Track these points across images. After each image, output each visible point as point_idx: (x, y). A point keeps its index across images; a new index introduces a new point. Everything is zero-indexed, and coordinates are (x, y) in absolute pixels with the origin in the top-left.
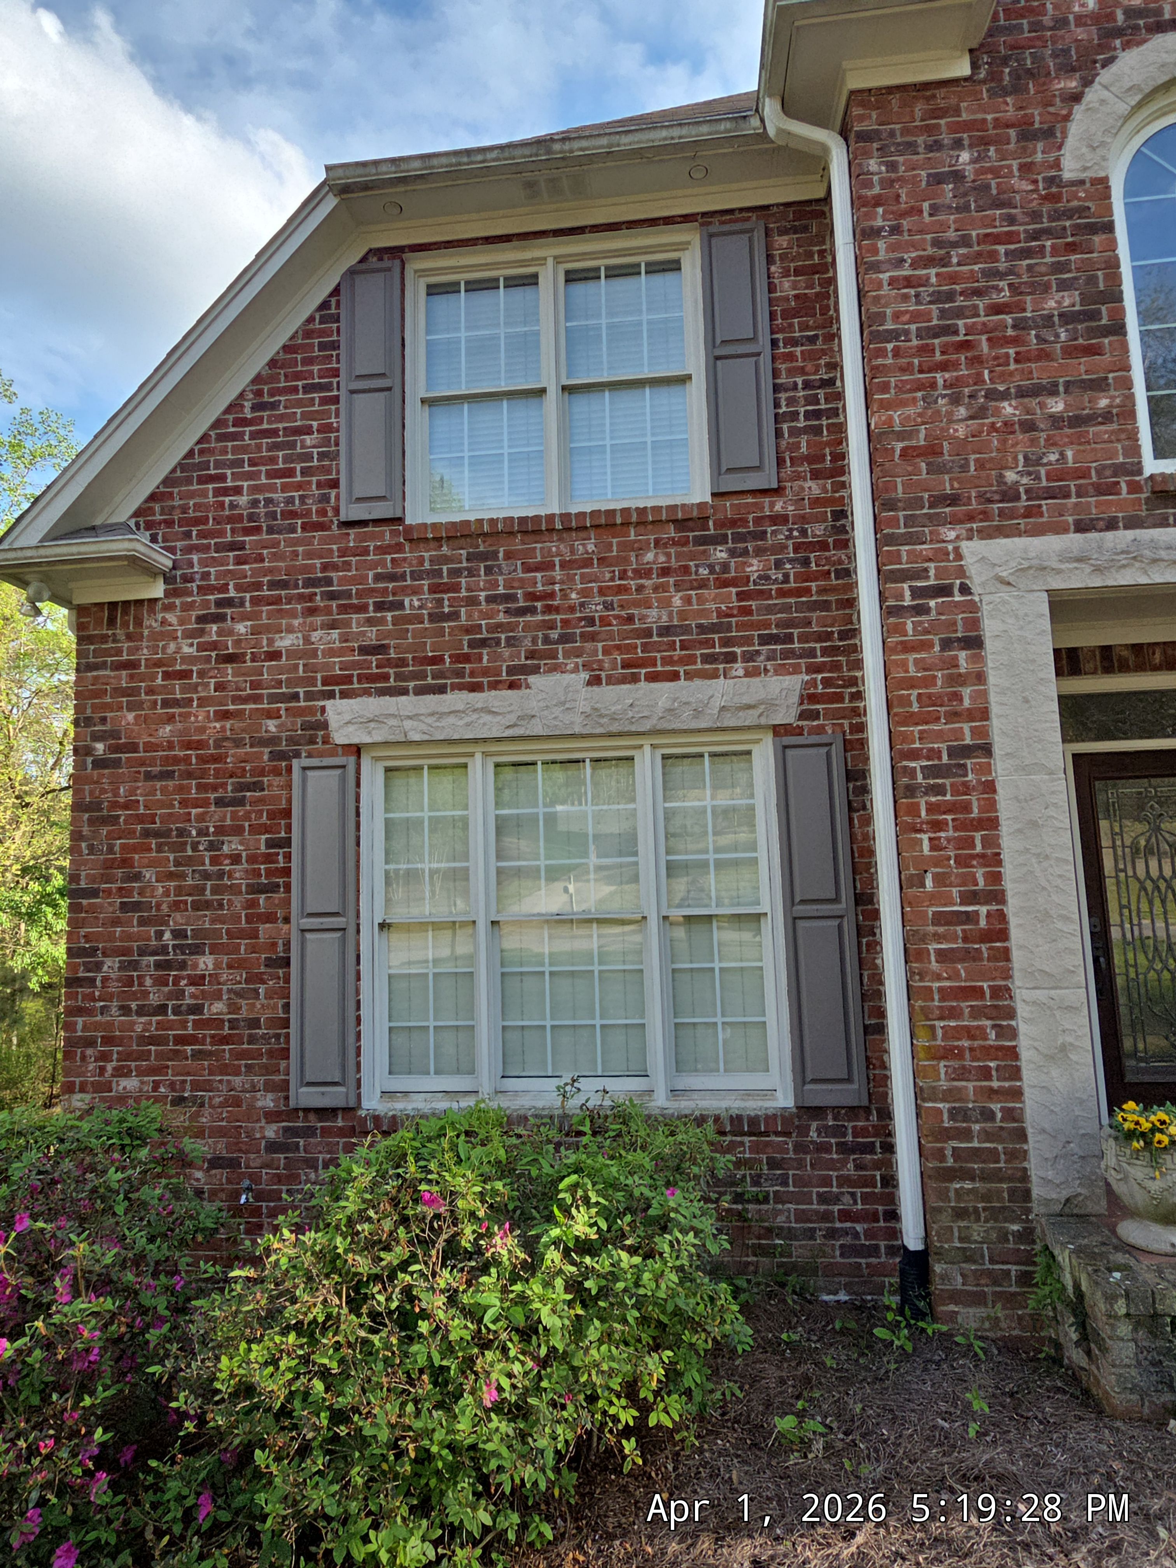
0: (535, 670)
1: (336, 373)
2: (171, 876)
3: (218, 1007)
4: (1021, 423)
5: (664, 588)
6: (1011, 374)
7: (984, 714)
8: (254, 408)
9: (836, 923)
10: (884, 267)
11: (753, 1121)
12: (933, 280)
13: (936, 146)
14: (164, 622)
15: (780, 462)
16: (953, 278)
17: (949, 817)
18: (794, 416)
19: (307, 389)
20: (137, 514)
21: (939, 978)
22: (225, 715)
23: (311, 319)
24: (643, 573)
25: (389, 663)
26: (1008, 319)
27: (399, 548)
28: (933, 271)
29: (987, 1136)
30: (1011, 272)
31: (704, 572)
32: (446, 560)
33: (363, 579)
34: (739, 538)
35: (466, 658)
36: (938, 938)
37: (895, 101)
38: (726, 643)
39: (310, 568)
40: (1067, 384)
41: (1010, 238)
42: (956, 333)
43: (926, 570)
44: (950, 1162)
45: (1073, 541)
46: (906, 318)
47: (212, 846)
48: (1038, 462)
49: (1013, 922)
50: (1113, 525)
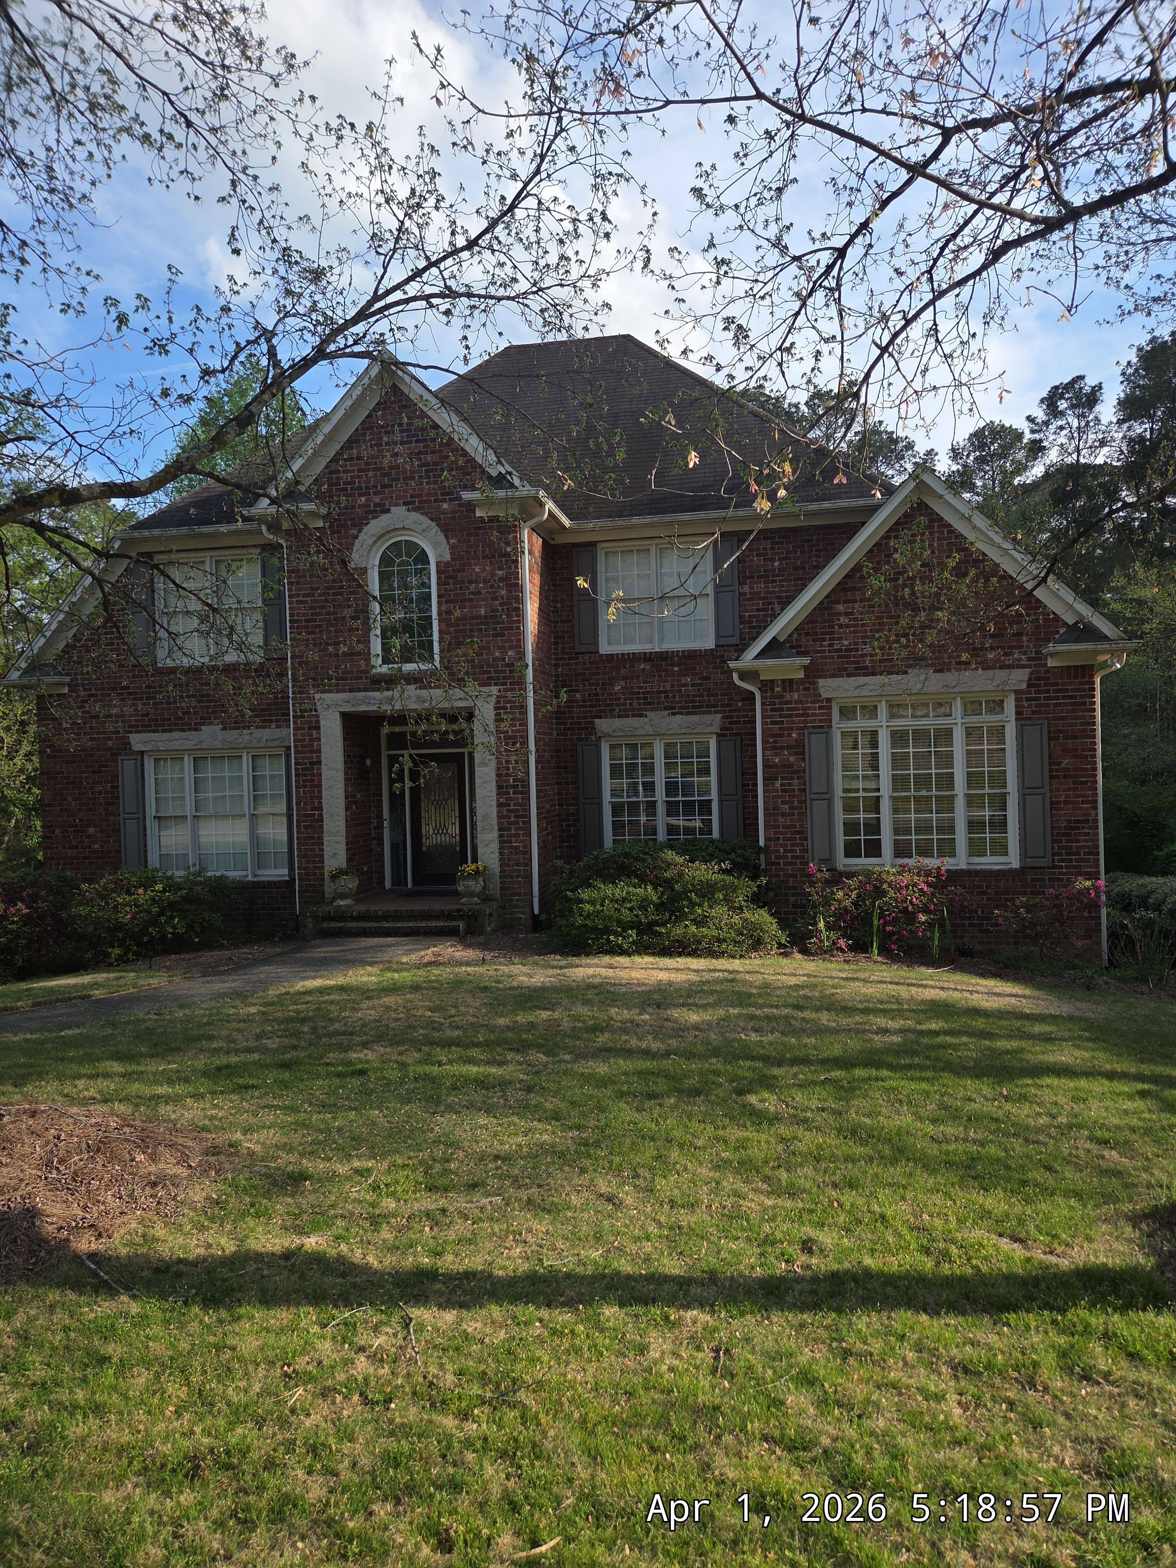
0: (204, 724)
1: (128, 603)
2: (77, 799)
3: (97, 846)
4: (334, 654)
6: (332, 637)
7: (319, 751)
11: (275, 884)
12: (310, 602)
14: (69, 702)
17: (308, 784)
19: (118, 610)
20: (56, 659)
21: (304, 833)
22: (93, 739)
23: (118, 580)
24: (241, 687)
25: (152, 720)
26: (332, 617)
27: (154, 675)
28: (310, 599)
29: (315, 880)
30: (333, 600)
31: (262, 688)
32: (171, 681)
33: (141, 687)
34: (274, 676)
35: (180, 719)
36: (304, 821)
38: (269, 715)
39: (122, 682)
40: (349, 641)
41: (333, 588)
42: (316, 621)
43: (304, 703)
44: (304, 888)
46: (301, 615)
47: (91, 788)
48: (339, 668)
49: (325, 817)
50: (359, 690)
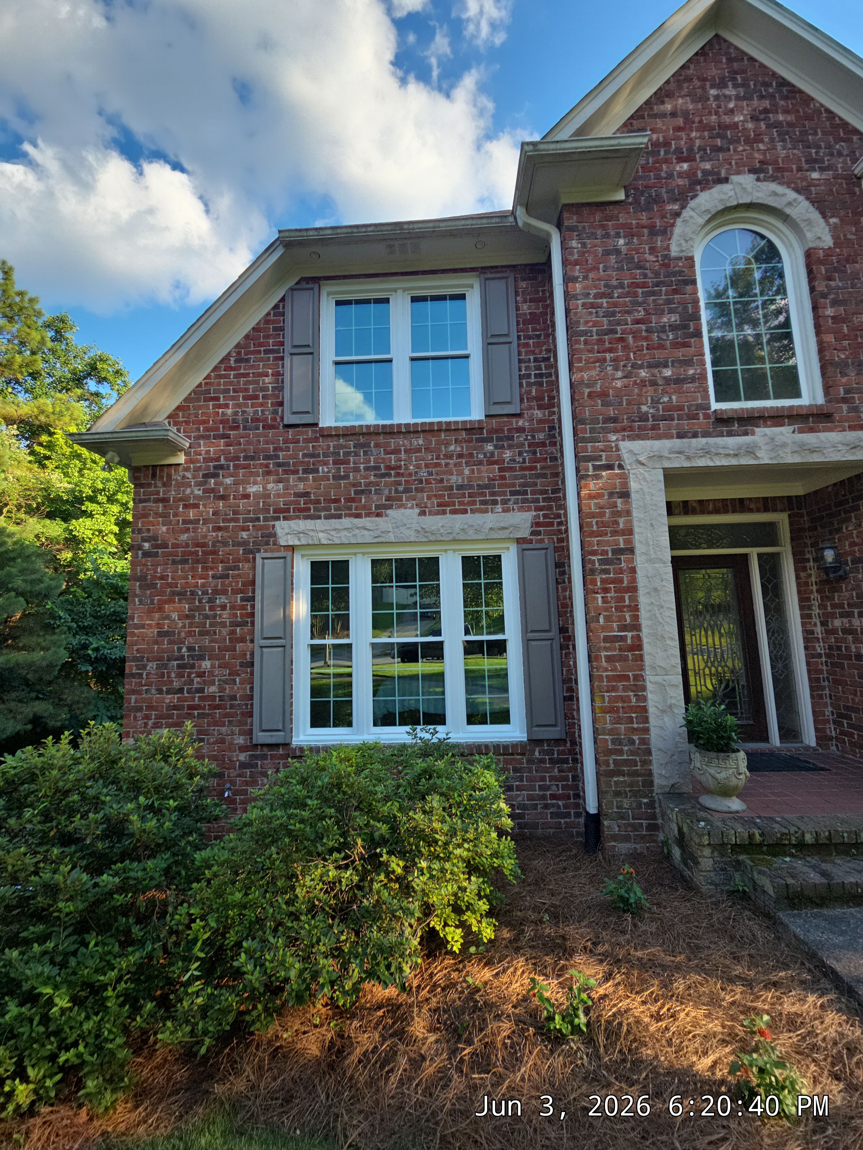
0: (390, 507)
1: (282, 344)
2: (187, 617)
3: (213, 689)
4: (650, 381)
5: (459, 464)
6: (645, 355)
7: (630, 532)
8: (236, 361)
9: (549, 642)
10: (579, 297)
11: (506, 747)
12: (605, 305)
13: (607, 236)
14: (184, 477)
15: (522, 400)
16: (615, 305)
17: (612, 586)
18: (529, 376)
19: (266, 352)
20: (169, 417)
21: (606, 670)
22: (219, 529)
23: (268, 314)
24: (449, 456)
25: (311, 502)
26: (644, 327)
27: (316, 440)
28: (605, 300)
29: (632, 753)
30: (644, 302)
31: (481, 456)
32: (342, 447)
33: (295, 457)
34: (499, 439)
35: (353, 500)
36: (606, 649)
37: (585, 211)
38: (493, 494)
39: (267, 450)
40: (673, 362)
41: (644, 285)
42: (616, 333)
43: (601, 456)
44: (612, 767)
45: (677, 443)
46: (591, 324)
47: (210, 601)
48: (658, 402)
49: (645, 640)
50: (695, 435)
